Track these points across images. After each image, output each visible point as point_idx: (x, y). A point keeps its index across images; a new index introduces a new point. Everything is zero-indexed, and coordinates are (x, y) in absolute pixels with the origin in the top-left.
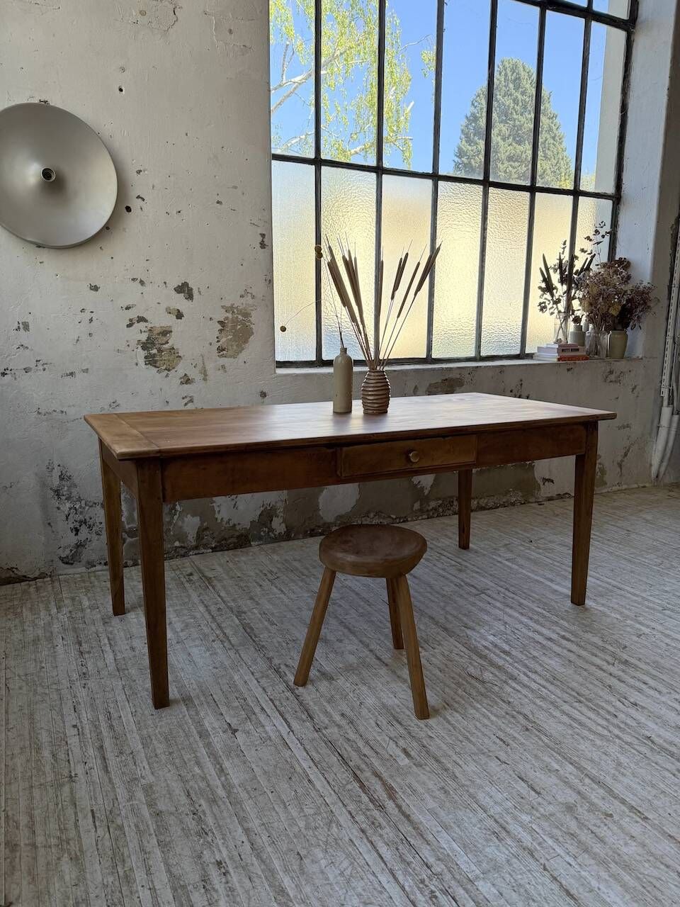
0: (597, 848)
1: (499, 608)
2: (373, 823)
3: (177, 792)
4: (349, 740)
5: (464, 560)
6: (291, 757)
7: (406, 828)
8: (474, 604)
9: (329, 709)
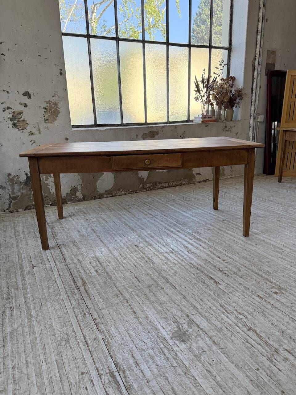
0: (153, 299)
1: (158, 222)
2: (73, 294)
3: (4, 286)
4: (76, 268)
5: (153, 206)
6: (52, 274)
7: (85, 295)
8: (148, 221)
9: (74, 258)
